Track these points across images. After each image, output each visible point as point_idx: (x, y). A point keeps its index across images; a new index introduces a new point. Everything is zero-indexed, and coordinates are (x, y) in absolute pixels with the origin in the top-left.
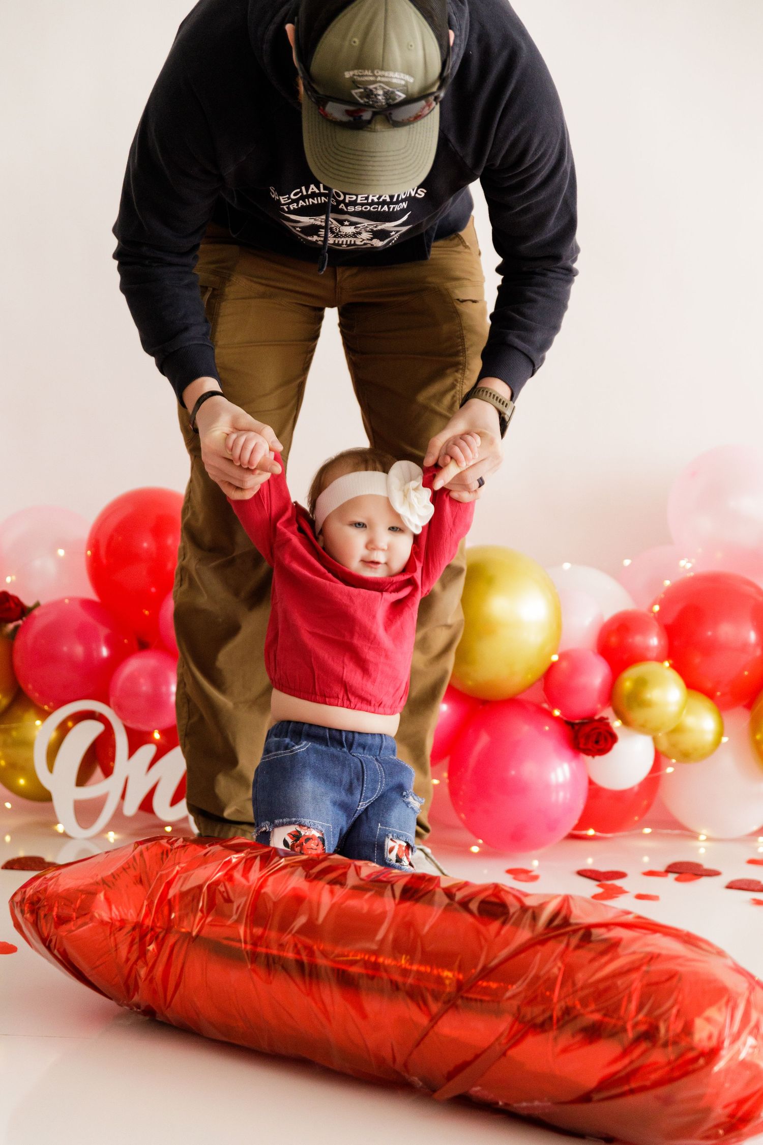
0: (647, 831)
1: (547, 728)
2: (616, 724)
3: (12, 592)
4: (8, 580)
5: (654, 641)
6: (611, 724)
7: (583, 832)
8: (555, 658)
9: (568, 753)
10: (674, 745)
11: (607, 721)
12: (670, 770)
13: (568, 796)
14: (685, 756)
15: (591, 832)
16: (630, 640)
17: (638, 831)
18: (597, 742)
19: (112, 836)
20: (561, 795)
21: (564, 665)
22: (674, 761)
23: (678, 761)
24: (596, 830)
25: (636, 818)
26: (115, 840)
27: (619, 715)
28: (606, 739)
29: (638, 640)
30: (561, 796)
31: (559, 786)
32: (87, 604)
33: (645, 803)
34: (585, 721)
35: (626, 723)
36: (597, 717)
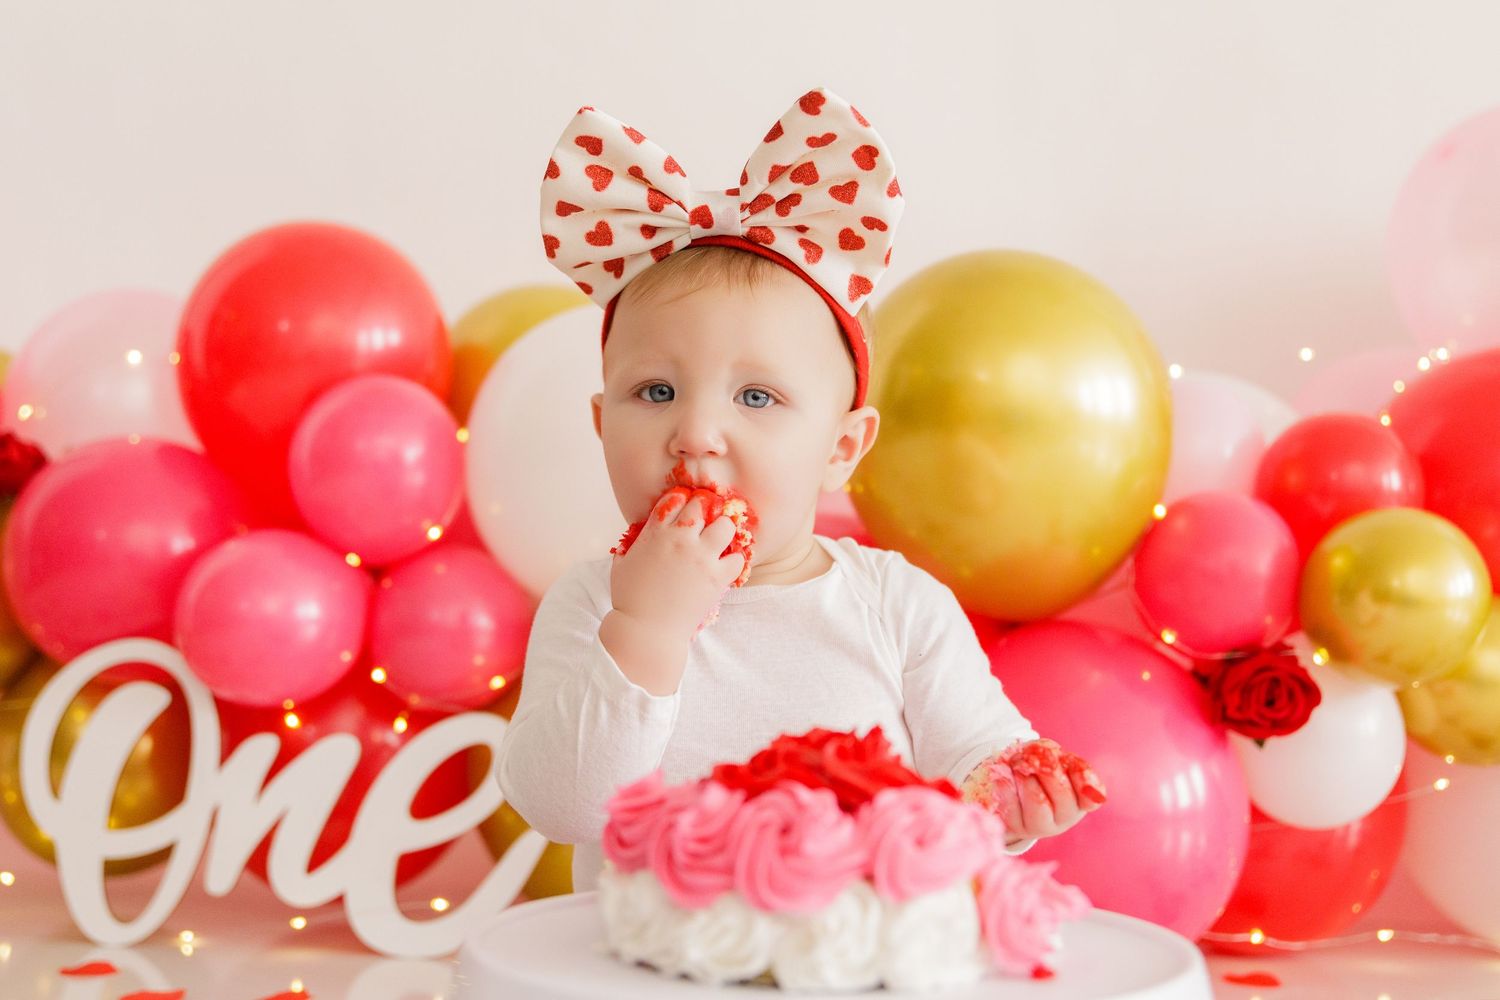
0: (1385, 935)
1: (1146, 676)
2: (1316, 660)
3: (25, 435)
4: (25, 412)
5: (1393, 480)
6: (1303, 662)
7: (1239, 938)
8: (1160, 512)
9: (1199, 734)
10: (1451, 721)
11: (1290, 653)
12: (1441, 784)
13: (1203, 841)
14: (1479, 746)
15: (1257, 937)
16: (1334, 476)
17: (1364, 936)
18: (1270, 703)
19: (188, 941)
20: (1186, 838)
21: (1181, 524)
22: (1450, 759)
23: (1462, 759)
24: (1267, 933)
25: (1356, 908)
26: (195, 950)
27: (1322, 636)
28: (1291, 695)
29: (1353, 473)
30: (1184, 844)
31: (1179, 819)
32: (170, 453)
33: (1374, 875)
34: (1238, 655)
35: (1341, 654)
36: (1268, 643)
